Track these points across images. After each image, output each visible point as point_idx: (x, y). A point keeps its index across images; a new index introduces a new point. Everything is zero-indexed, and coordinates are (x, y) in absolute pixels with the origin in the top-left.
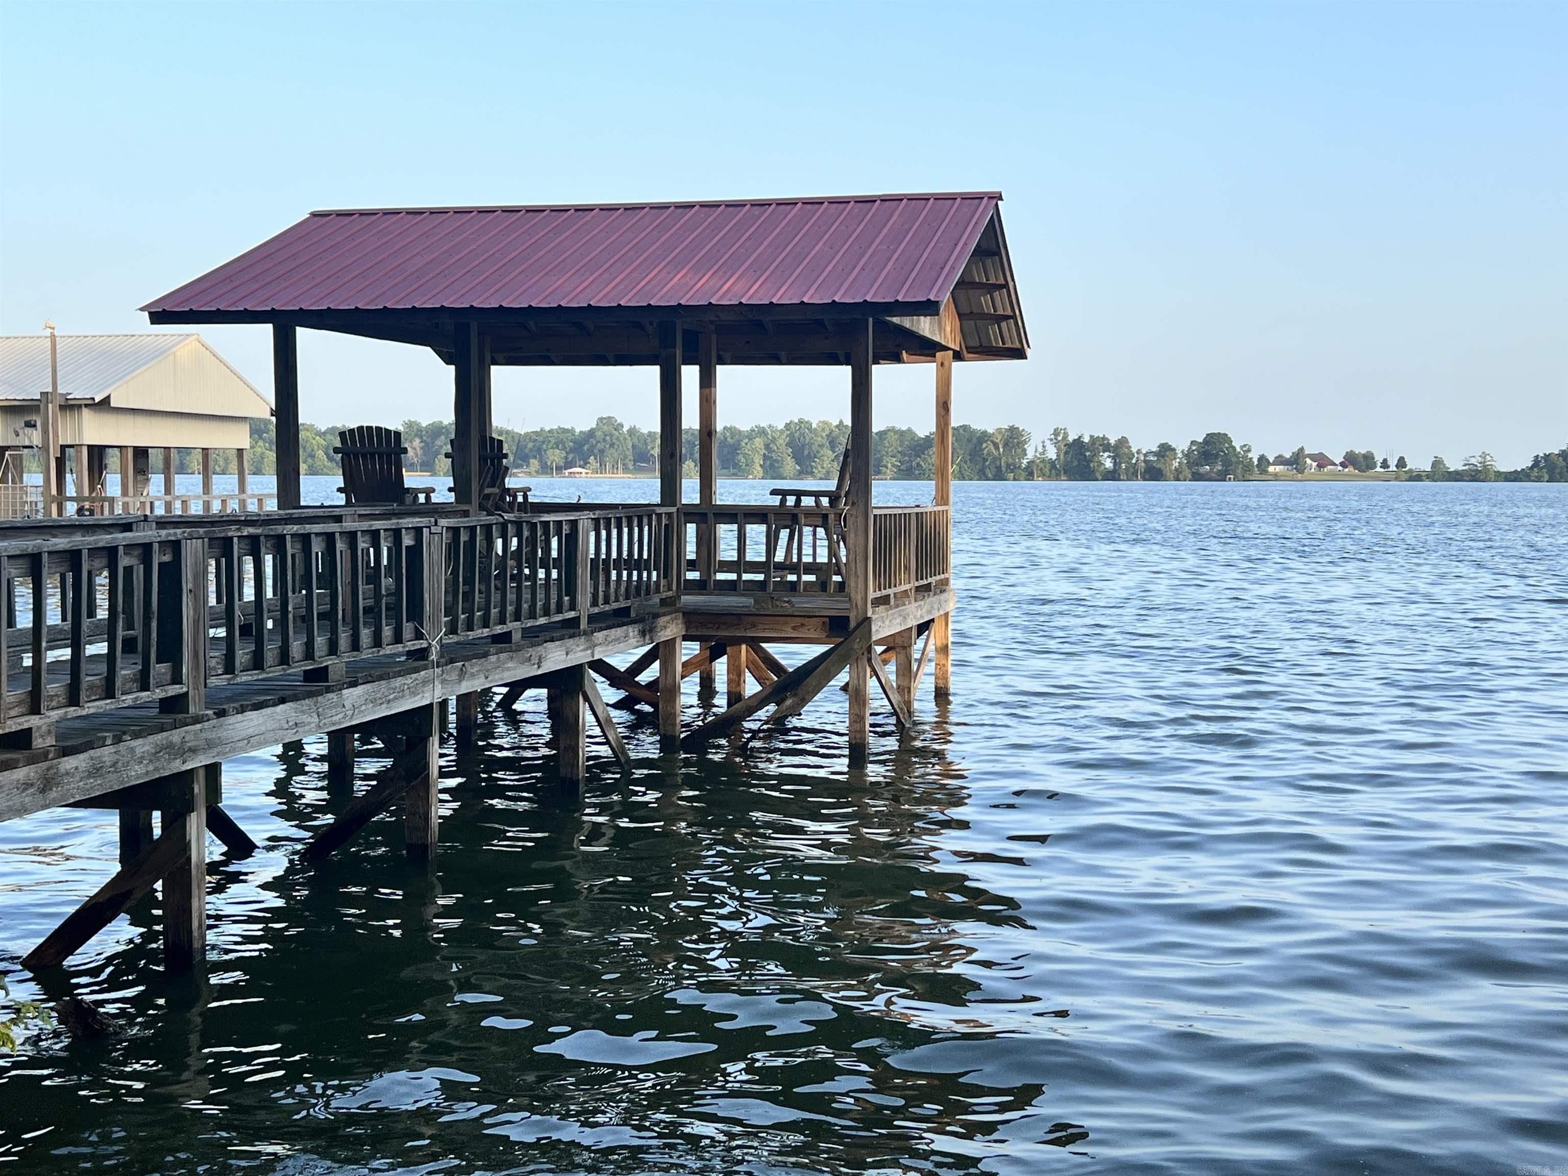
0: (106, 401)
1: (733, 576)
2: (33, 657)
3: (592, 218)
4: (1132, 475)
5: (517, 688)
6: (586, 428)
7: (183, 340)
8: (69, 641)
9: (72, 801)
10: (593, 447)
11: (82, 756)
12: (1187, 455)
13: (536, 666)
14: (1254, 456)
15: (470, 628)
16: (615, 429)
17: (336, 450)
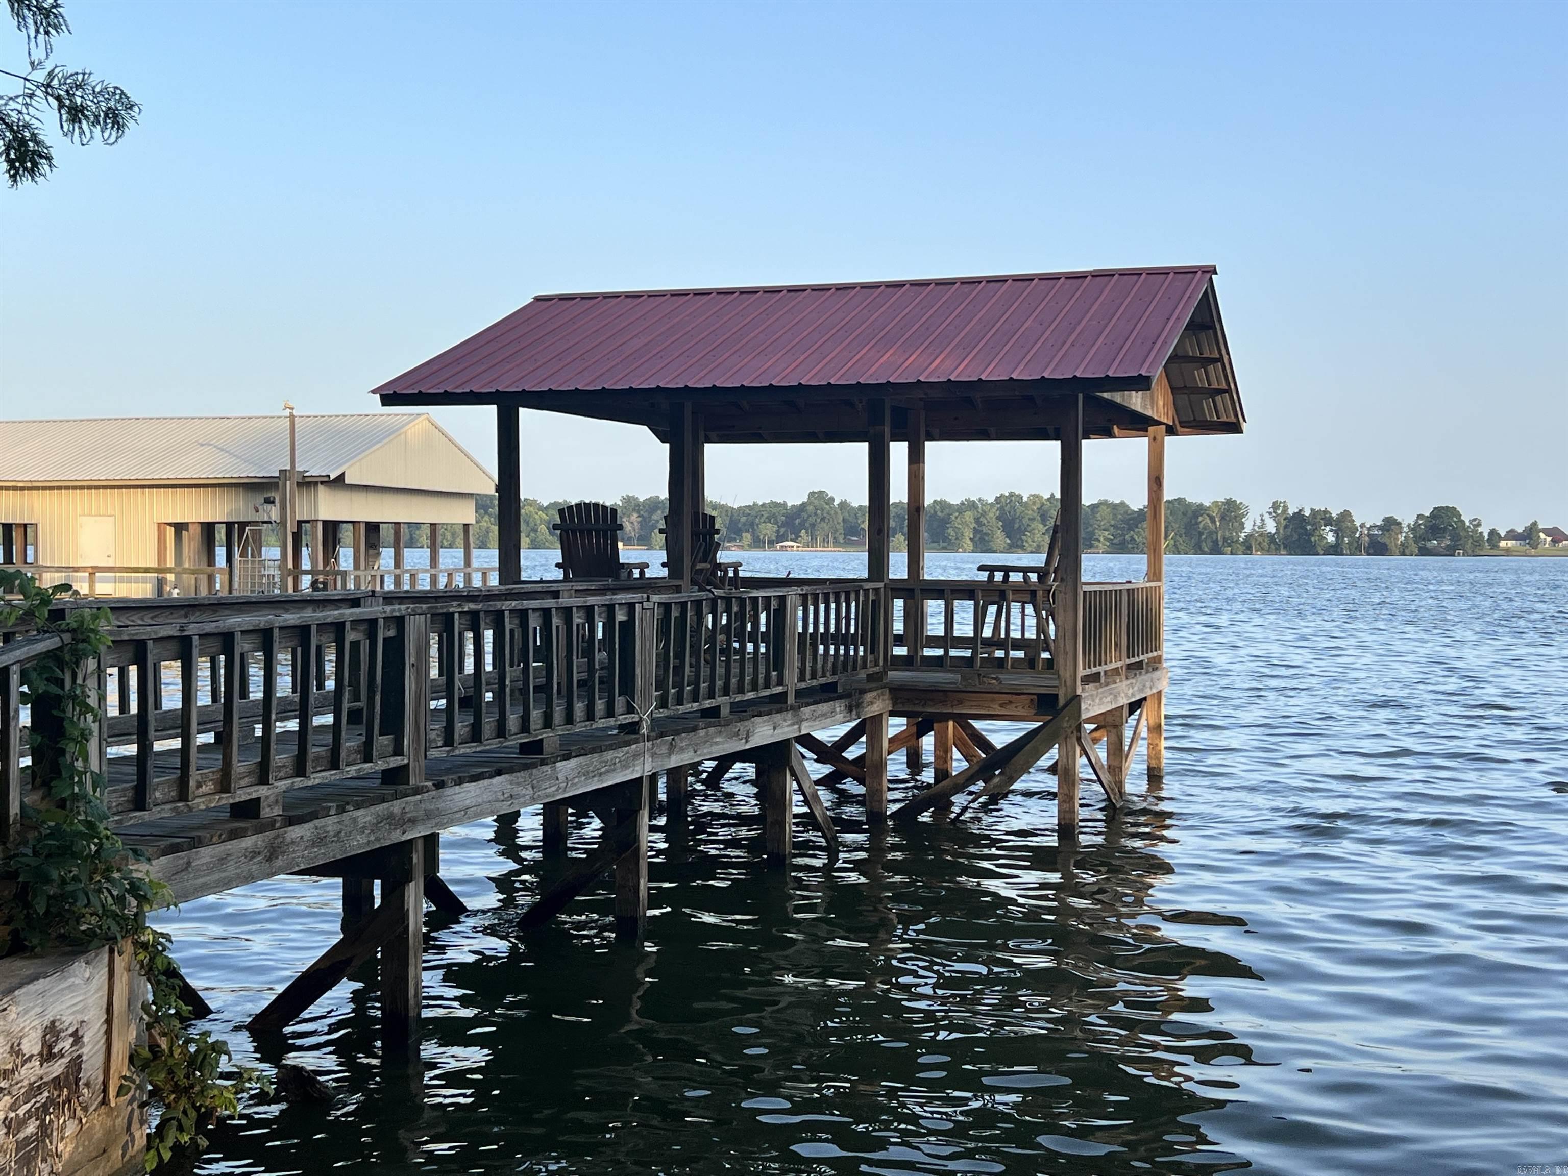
0: (341, 477)
1: (940, 652)
2: (263, 729)
3: (804, 298)
4: (1357, 548)
5: (725, 762)
6: (798, 502)
7: (413, 420)
8: (297, 713)
9: (296, 869)
10: (805, 521)
11: (306, 826)
12: (1414, 529)
13: (744, 741)
14: (1485, 530)
15: (680, 702)
16: (827, 504)
17: (555, 527)
